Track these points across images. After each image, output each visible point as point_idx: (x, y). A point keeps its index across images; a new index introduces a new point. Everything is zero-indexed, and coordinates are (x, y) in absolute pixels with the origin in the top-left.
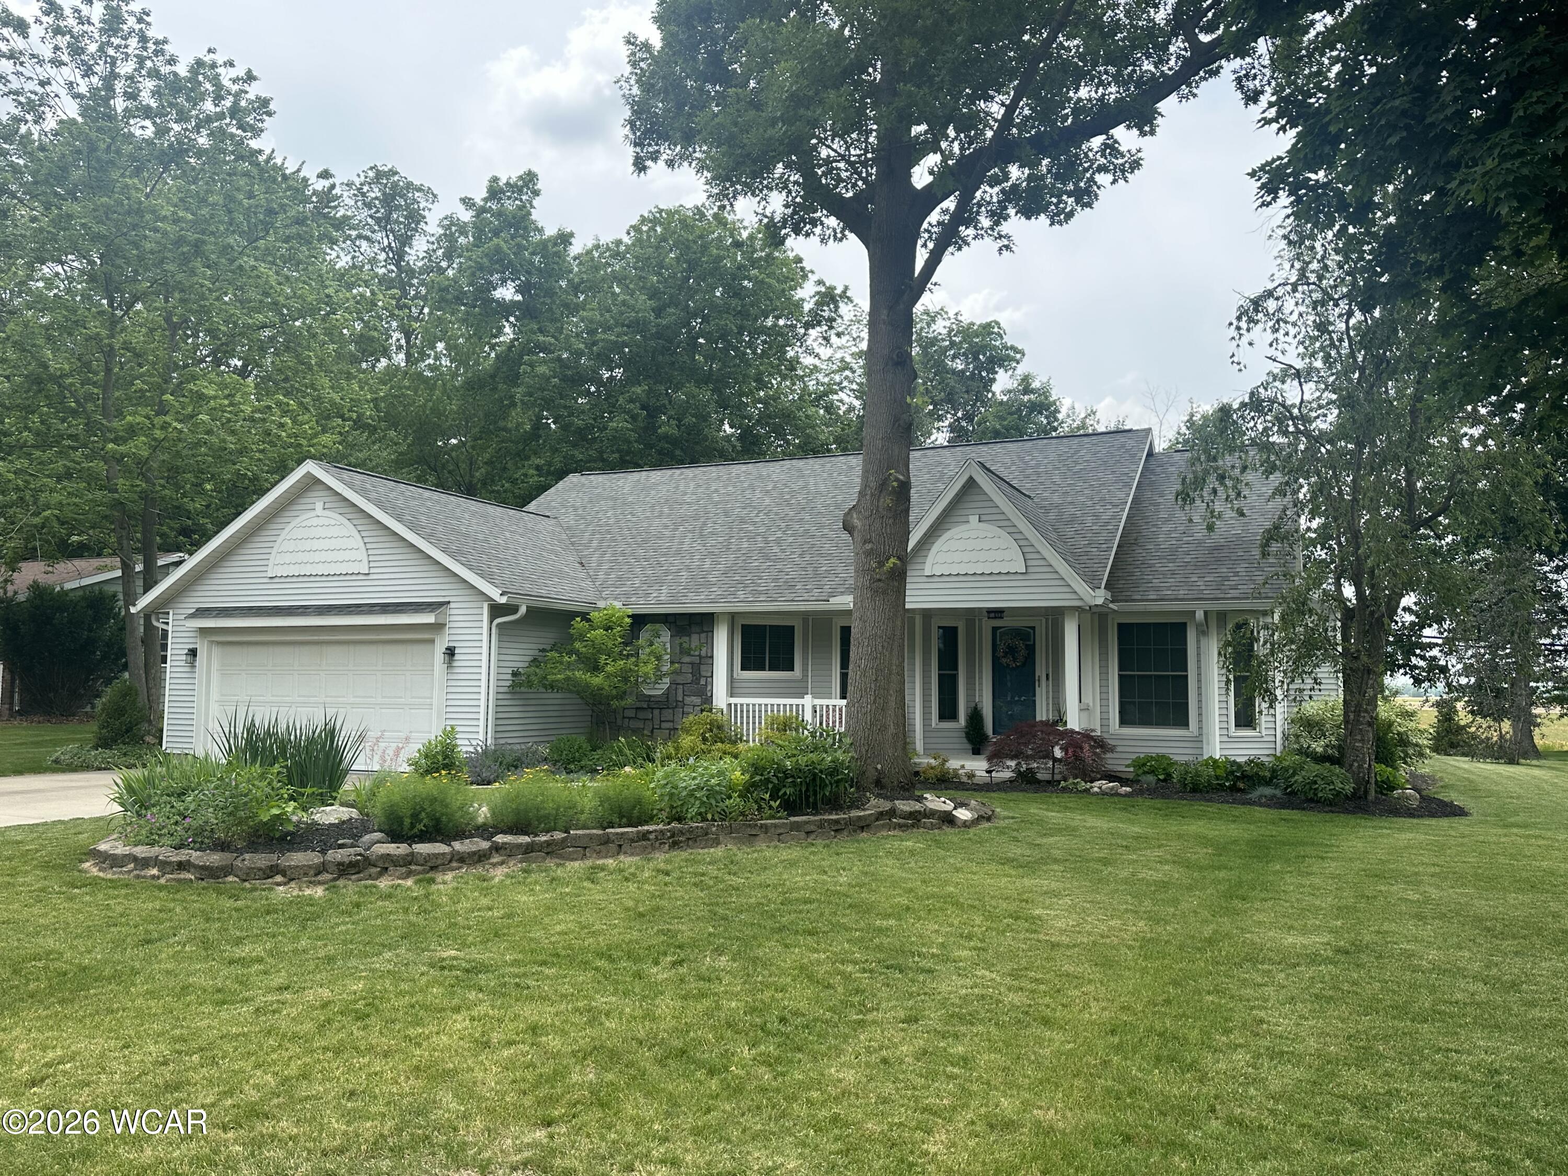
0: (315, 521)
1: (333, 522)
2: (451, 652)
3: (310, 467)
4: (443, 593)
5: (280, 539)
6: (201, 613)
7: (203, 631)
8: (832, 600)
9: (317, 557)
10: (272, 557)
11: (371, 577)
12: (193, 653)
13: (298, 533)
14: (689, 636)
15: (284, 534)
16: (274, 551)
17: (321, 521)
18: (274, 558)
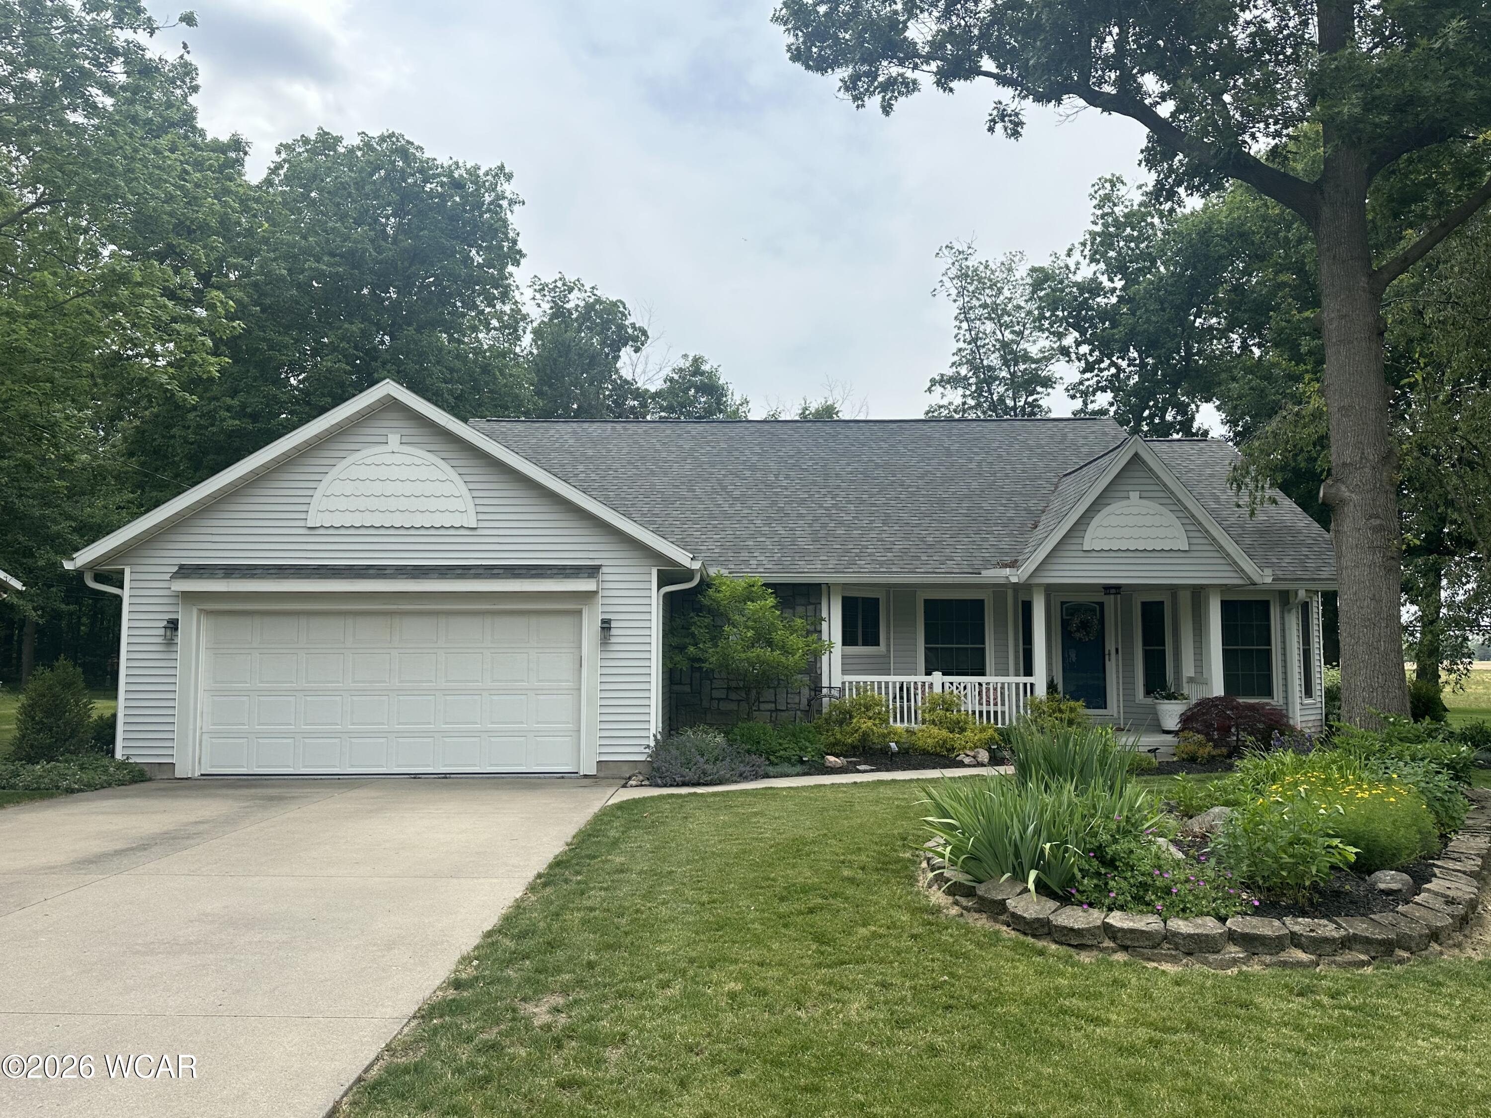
0: (389, 458)
1: (419, 461)
2: (606, 626)
3: (388, 388)
4: (591, 555)
5: (329, 478)
6: (185, 572)
7: (188, 597)
8: (985, 573)
9: (392, 504)
10: (314, 501)
11: (479, 532)
12: (173, 625)
13: (362, 472)
14: (793, 608)
15: (334, 472)
16: (318, 494)
17: (398, 459)
18: (318, 502)
